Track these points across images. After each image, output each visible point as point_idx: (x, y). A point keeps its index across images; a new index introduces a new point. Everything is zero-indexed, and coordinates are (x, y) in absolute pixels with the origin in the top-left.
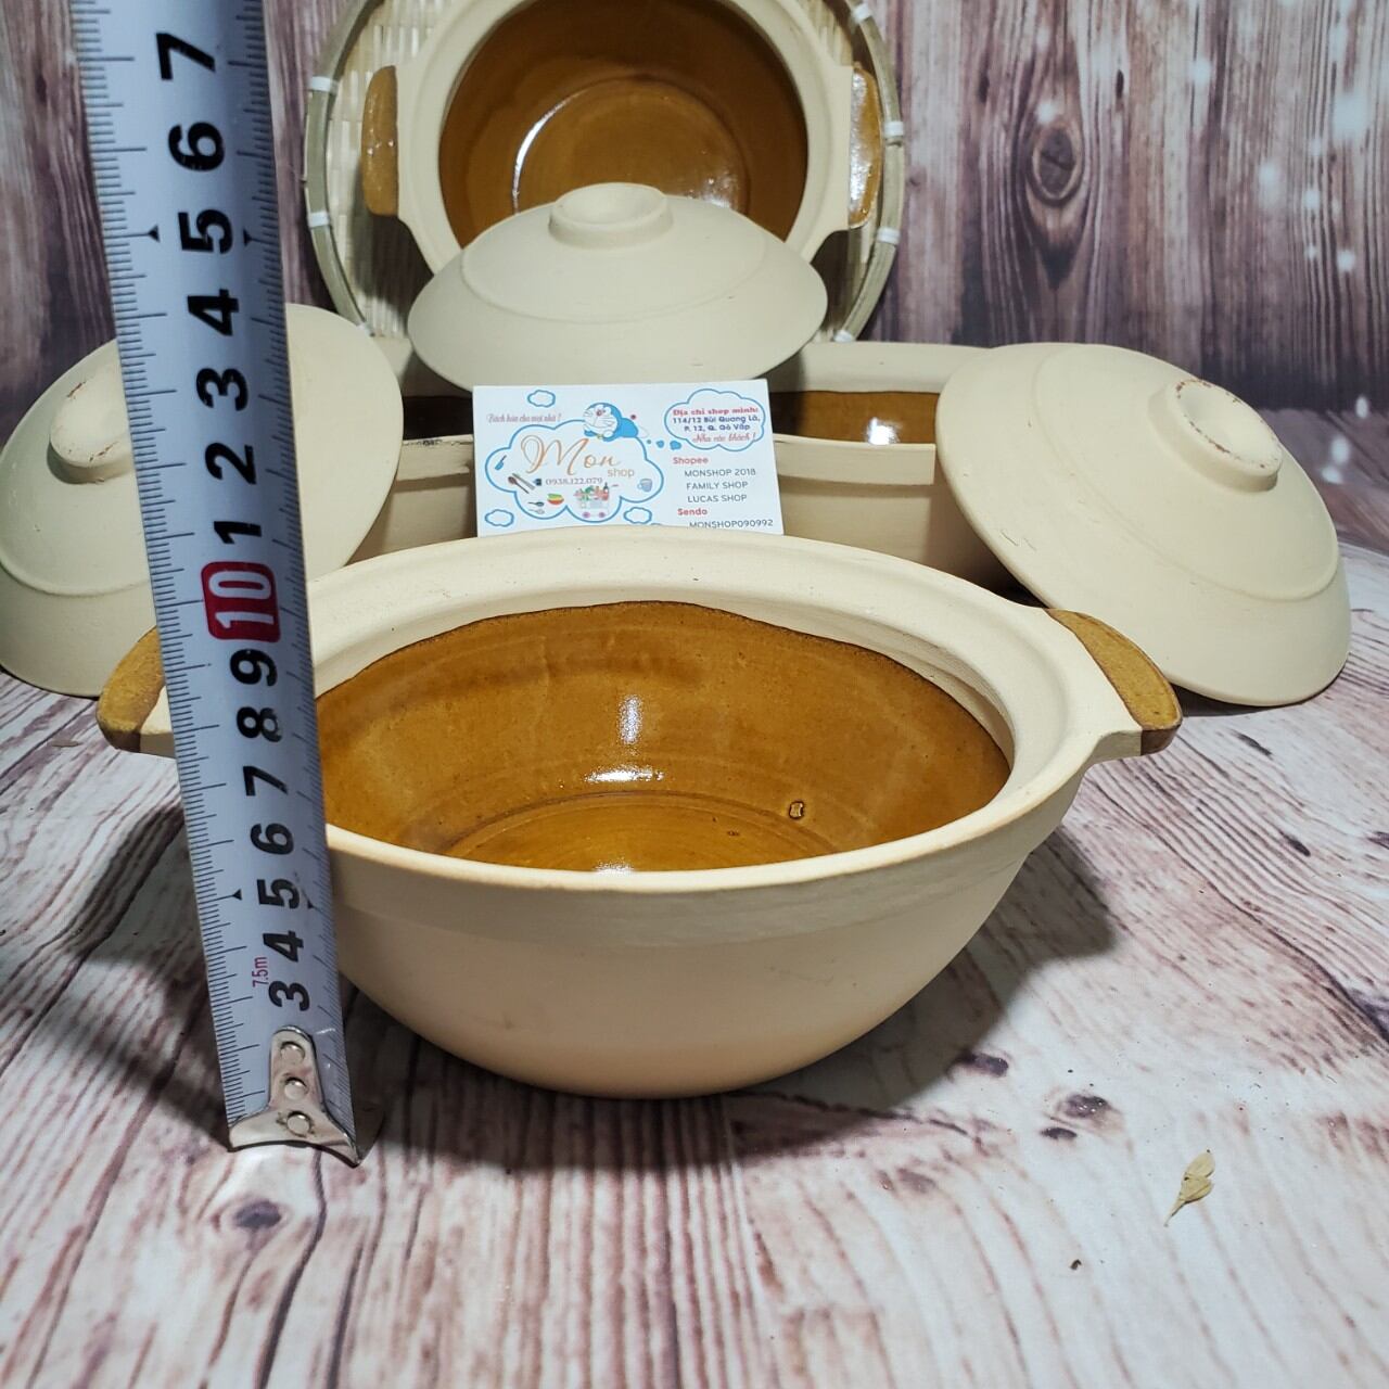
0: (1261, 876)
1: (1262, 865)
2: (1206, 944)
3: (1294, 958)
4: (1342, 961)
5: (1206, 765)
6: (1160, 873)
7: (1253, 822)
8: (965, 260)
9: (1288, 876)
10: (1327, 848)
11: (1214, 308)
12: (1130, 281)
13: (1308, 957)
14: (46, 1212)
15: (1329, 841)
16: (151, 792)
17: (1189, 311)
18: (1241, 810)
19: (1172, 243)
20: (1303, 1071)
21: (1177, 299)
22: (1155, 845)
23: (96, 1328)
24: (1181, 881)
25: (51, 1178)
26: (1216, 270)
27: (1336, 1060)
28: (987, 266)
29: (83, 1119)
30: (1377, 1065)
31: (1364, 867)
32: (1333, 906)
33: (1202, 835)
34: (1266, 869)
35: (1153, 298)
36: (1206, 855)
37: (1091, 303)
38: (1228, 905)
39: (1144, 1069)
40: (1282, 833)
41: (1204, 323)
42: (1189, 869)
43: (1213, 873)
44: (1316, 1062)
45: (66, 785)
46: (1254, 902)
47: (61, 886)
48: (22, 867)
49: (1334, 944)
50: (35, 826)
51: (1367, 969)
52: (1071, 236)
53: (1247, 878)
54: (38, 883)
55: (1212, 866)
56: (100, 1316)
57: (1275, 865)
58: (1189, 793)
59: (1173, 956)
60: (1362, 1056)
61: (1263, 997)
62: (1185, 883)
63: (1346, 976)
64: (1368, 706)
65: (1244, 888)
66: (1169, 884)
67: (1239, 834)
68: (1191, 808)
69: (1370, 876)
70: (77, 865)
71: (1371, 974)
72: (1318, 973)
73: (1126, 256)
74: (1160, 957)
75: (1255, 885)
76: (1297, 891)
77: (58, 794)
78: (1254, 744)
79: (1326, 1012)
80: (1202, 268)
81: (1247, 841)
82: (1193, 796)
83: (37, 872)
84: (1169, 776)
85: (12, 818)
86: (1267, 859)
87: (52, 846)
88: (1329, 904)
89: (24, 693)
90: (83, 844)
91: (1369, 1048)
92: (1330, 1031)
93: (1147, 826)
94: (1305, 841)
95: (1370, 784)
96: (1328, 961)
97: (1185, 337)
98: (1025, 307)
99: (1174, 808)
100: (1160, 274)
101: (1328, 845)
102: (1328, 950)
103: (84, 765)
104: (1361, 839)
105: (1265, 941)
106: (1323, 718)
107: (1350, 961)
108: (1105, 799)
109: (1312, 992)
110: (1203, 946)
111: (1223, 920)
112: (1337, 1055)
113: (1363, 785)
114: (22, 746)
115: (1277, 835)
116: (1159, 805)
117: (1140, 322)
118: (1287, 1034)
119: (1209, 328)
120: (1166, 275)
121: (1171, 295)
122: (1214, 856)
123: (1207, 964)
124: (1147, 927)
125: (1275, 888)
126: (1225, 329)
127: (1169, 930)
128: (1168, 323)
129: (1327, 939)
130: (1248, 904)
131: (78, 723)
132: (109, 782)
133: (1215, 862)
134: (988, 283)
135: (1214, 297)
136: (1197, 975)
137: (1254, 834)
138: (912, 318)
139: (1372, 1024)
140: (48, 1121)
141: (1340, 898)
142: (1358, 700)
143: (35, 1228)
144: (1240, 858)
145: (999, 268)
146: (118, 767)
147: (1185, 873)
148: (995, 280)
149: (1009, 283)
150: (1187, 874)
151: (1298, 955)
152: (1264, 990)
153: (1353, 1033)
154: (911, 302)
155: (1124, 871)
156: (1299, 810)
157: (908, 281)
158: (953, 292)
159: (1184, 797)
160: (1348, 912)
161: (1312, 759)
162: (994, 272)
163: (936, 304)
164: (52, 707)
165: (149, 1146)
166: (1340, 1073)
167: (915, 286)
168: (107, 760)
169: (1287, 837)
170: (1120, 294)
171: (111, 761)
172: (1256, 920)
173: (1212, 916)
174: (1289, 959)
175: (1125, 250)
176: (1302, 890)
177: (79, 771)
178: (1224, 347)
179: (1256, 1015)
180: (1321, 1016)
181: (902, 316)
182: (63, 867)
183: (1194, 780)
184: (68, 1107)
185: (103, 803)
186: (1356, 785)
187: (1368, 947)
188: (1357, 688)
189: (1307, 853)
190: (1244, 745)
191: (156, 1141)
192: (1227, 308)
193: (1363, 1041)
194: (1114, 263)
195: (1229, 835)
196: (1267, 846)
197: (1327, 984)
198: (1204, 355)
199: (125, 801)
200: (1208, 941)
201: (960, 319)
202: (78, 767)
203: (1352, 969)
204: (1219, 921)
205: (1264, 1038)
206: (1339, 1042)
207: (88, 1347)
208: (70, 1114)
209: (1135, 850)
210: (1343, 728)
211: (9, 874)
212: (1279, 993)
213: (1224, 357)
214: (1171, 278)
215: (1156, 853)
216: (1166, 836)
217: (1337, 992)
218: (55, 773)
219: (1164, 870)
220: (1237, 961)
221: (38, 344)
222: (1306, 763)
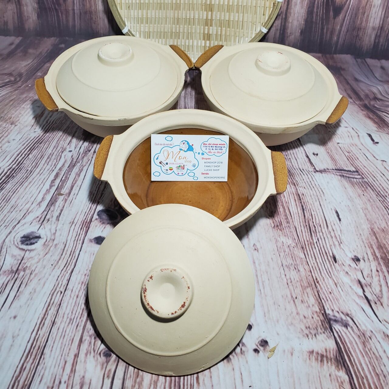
0: (323, 270)
1: (324, 265)
2: (303, 294)
3: (319, 303)
4: (329, 304)
5: (324, 222)
6: (301, 265)
7: (327, 249)
8: (309, 8)
9: (329, 270)
10: (341, 261)
11: (382, 28)
12: (358, 18)
13: (322, 303)
14: (70, 349)
15: (343, 258)
16: (81, 214)
17: (374, 28)
18: (326, 244)
19: (374, 6)
20: (309, 339)
21: (371, 25)
22: (302, 256)
23: (81, 379)
24: (305, 269)
25: (70, 340)
26: (386, 15)
27: (317, 335)
28: (315, 10)
29: (75, 325)
30: (325, 336)
31: (347, 269)
32: (334, 284)
33: (314, 253)
34: (325, 267)
35: (364, 24)
36: (313, 260)
37: (344, 24)
38: (312, 279)
39: (278, 334)
40: (333, 254)
41: (377, 32)
42: (307, 265)
43: (312, 267)
44: (312, 336)
45: (62, 211)
46: (318, 279)
47: (64, 250)
48: (55, 242)
49: (330, 298)
50: (56, 228)
51: (333, 307)
52: (343, 3)
53: (319, 270)
54: (59, 248)
55: (313, 264)
56: (81, 377)
57: (327, 266)
58: (316, 235)
59: (294, 297)
60: (323, 334)
61: (308, 316)
62: (305, 270)
63: (328, 309)
64: (372, 201)
65: (318, 273)
66: (302, 269)
67: (323, 254)
68: (315, 242)
69: (347, 273)
70: (66, 242)
71: (334, 308)
72: (322, 308)
73: (359, 10)
74: (292, 297)
75: (320, 272)
76: (329, 275)
77: (60, 214)
78: (338, 216)
79: (320, 321)
80: (382, 14)
81: (324, 256)
82: (317, 236)
83: (58, 244)
84: (314, 226)
85: (51, 224)
86: (326, 264)
87: (61, 235)
88: (334, 283)
89: (48, 170)
90: (67, 236)
91: (325, 332)
92: (319, 326)
93: (302, 248)
94: (337, 257)
95: (361, 234)
96: (326, 305)
97: (370, 37)
98: (324, 24)
99: (311, 240)
100: (368, 16)
101: (342, 260)
102: (327, 300)
103: (65, 204)
104: (350, 258)
105: (315, 295)
106: (359, 204)
107: (331, 304)
108: (296, 234)
109: (319, 314)
110: (302, 295)
111: (310, 285)
112: (318, 334)
113: (359, 235)
114: (50, 194)
115: (331, 255)
116: (308, 239)
117: (358, 31)
118: (309, 327)
119: (379, 34)
120: (370, 16)
121: (370, 23)
122: (314, 261)
123: (301, 301)
124: (292, 285)
125: (324, 274)
126: (383, 35)
127: (297, 287)
128: (366, 32)
129: (329, 297)
130: (317, 279)
131: (62, 183)
132: (71, 210)
133: (314, 263)
134: (314, 16)
135: (383, 24)
136: (297, 305)
137: (326, 253)
138: (290, 25)
139: (329, 324)
140: (68, 325)
141: (337, 281)
142: (371, 197)
143: (68, 353)
144: (320, 262)
145: (319, 11)
146: (73, 204)
147: (306, 266)
148: (317, 15)
149: (321, 16)
150: (306, 267)
151: (320, 302)
152: (309, 313)
153: (323, 327)
154: (290, 20)
155: (293, 264)
156: (340, 245)
157: (290, 13)
158: (303, 18)
159: (315, 236)
160: (337, 287)
161: (350, 224)
162: (317, 12)
163: (298, 21)
164: (55, 176)
165: (87, 334)
166: (316, 339)
167: (292, 15)
168: (70, 202)
169: (333, 255)
170: (354, 22)
171: (71, 202)
172: (316, 287)
173: (307, 283)
174: (317, 303)
175: (359, 8)
176: (330, 276)
177: (64, 206)
178: (381, 40)
179: (305, 321)
180: (318, 322)
181: (287, 24)
182: (64, 243)
183: (319, 228)
184: (71, 322)
185: (70, 219)
186: (357, 235)
187: (337, 299)
188: (372, 192)
189: (336, 262)
190: (335, 215)
191: (88, 332)
192: (386, 28)
193: (325, 330)
194: (354, 12)
195: (320, 254)
196: (328, 258)
197: (323, 312)
198: (375, 42)
199: (75, 218)
200: (303, 292)
201: (304, 26)
202: (64, 204)
203: (330, 307)
204: (308, 285)
205: (304, 328)
206: (319, 330)
207: (80, 383)
208: (72, 323)
209: (297, 257)
210: (362, 210)
211: (52, 245)
212: (312, 314)
213: (381, 44)
214: (371, 17)
215: (302, 258)
216: (306, 252)
217: (324, 315)
218: (59, 206)
219: (302, 265)
220: (307, 301)
221: (36, 15)
222: (348, 226)
